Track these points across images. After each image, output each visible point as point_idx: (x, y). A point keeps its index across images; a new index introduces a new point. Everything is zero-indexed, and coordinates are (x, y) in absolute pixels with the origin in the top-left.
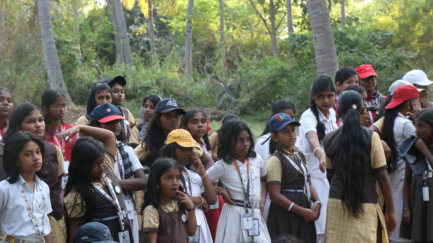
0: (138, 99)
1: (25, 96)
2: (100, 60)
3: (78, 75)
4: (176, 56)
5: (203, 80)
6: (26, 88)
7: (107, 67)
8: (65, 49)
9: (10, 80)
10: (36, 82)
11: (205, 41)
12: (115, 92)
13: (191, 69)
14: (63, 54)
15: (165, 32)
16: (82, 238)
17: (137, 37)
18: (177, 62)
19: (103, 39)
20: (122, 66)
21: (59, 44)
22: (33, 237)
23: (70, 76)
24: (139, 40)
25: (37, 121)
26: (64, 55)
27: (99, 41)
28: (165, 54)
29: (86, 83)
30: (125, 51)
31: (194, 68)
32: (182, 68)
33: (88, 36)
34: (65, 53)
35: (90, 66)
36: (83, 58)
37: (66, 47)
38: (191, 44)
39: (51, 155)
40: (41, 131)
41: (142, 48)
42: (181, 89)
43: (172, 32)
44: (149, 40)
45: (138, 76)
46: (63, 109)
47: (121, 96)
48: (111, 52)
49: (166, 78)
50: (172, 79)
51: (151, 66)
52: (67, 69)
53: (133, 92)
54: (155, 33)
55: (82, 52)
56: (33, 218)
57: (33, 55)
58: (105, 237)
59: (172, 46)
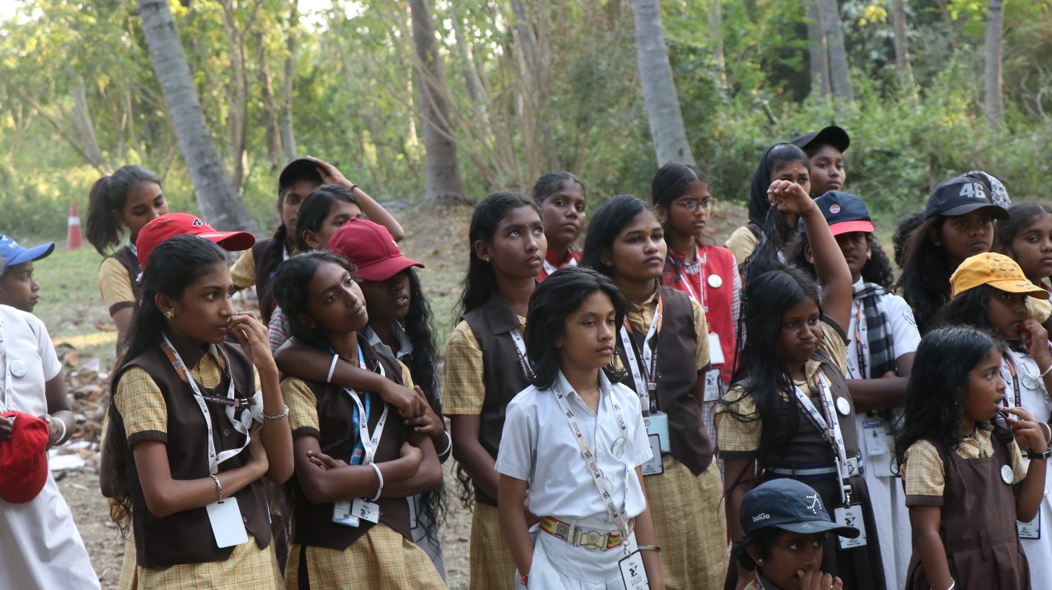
0: (865, 183)
1: (598, 181)
2: (772, 89)
3: (721, 128)
4: (961, 73)
5: (1033, 130)
6: (601, 162)
7: (790, 107)
8: (690, 67)
9: (563, 145)
10: (623, 147)
11: (1037, 31)
12: (822, 166)
13: (1001, 104)
14: (685, 78)
15: (933, 13)
16: (756, 519)
17: (862, 30)
18: (966, 88)
19: (778, 38)
20: (825, 103)
21: (676, 55)
22: (598, 519)
23: (701, 130)
24: (866, 35)
25: (649, 239)
26: (688, 80)
27: (770, 43)
28: (932, 68)
29: (739, 146)
30: (832, 65)
31: (1007, 102)
32: (978, 103)
33: (742, 32)
34: (691, 74)
35: (749, 105)
36: (731, 86)
37: (692, 62)
38: (999, 40)
39: (680, 319)
40: (657, 261)
41: (874, 55)
42: (977, 154)
43: (949, 13)
44: (892, 35)
45: (866, 126)
46: (702, 210)
47: (835, 176)
48: (799, 69)
49: (937, 127)
50: (952, 131)
51: (897, 101)
52: (693, 114)
53: (852, 164)
54: (908, 17)
55: (729, 72)
56: (598, 476)
57: (617, 83)
58: (810, 512)
59: (950, 47)
